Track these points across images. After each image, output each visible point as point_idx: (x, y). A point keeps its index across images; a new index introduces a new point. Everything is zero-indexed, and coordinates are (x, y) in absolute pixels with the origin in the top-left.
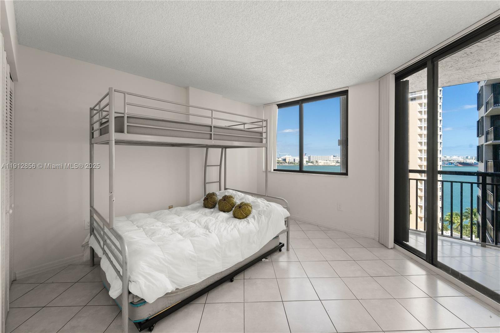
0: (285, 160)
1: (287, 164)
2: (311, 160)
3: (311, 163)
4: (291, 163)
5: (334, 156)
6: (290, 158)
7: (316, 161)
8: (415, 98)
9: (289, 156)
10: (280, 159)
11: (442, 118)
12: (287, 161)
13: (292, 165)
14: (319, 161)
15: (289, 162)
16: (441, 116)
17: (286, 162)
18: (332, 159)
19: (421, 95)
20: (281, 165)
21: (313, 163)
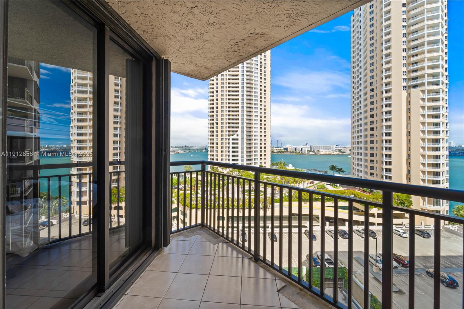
0: (286, 149)
1: (289, 153)
2: (313, 150)
3: (313, 152)
4: (292, 152)
5: (336, 146)
6: (291, 147)
7: (318, 150)
8: (417, 85)
9: (290, 146)
10: (282, 149)
11: (449, 105)
12: (289, 150)
13: (293, 154)
14: (321, 150)
15: (290, 151)
16: (448, 103)
17: (288, 152)
18: (335, 149)
19: (423, 81)
20: (283, 154)
21: (315, 152)
